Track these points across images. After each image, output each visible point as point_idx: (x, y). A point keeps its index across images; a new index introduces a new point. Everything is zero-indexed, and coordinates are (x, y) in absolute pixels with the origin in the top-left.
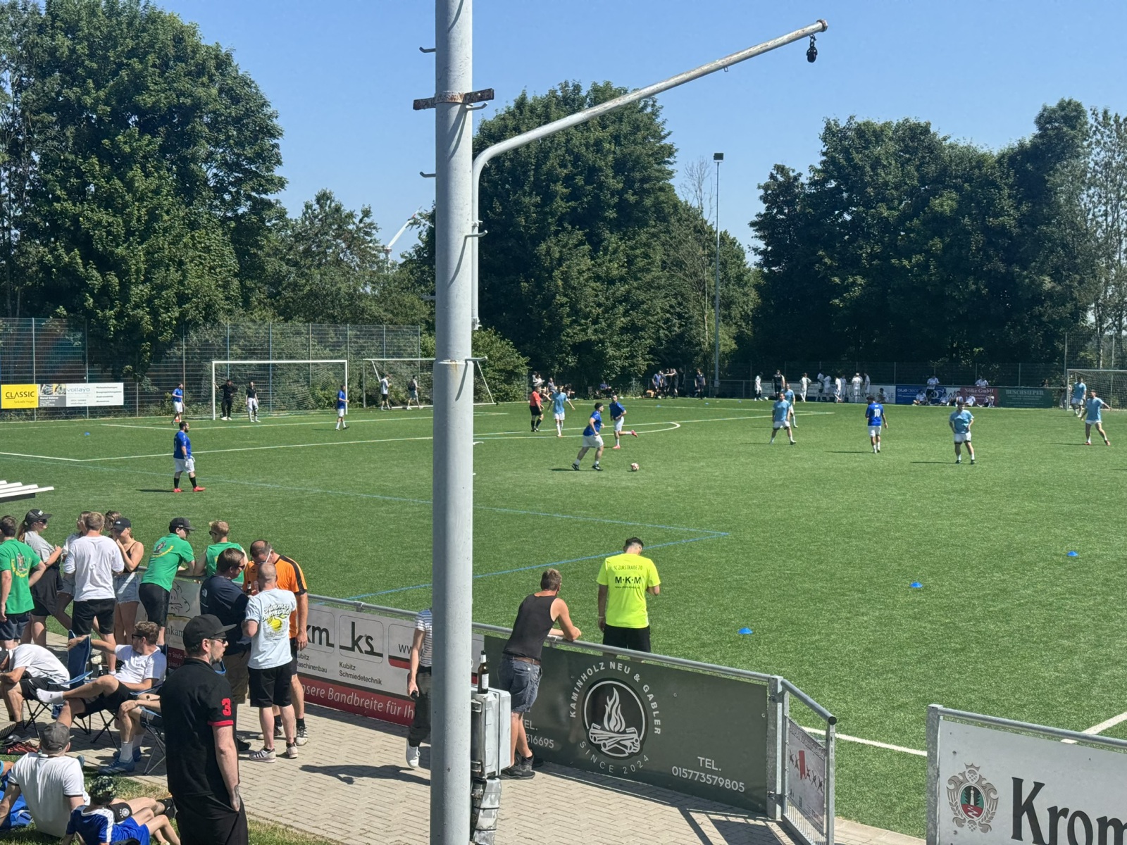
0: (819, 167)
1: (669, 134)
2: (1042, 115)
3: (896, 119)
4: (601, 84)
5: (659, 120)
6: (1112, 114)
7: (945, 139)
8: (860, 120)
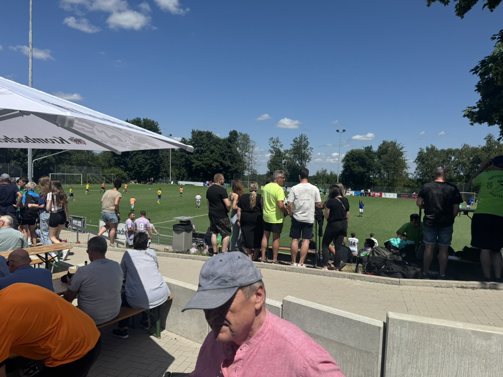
0: (191, 139)
1: (160, 130)
2: (230, 133)
3: (206, 131)
4: (145, 118)
5: (158, 127)
6: (242, 133)
7: (215, 135)
8: (199, 130)
